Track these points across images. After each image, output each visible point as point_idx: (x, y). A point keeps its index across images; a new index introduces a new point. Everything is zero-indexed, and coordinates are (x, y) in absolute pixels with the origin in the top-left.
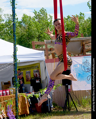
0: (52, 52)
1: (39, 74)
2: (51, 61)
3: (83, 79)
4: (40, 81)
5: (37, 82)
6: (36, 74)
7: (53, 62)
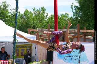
4: (31, 56)
6: (29, 51)
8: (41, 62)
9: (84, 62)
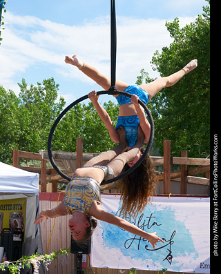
0: (52, 178)
1: (23, 223)
2: (51, 198)
3: (116, 246)
4: (22, 237)
5: (16, 238)
6: (15, 221)
7: (55, 200)
8: (53, 254)
9: (185, 255)
